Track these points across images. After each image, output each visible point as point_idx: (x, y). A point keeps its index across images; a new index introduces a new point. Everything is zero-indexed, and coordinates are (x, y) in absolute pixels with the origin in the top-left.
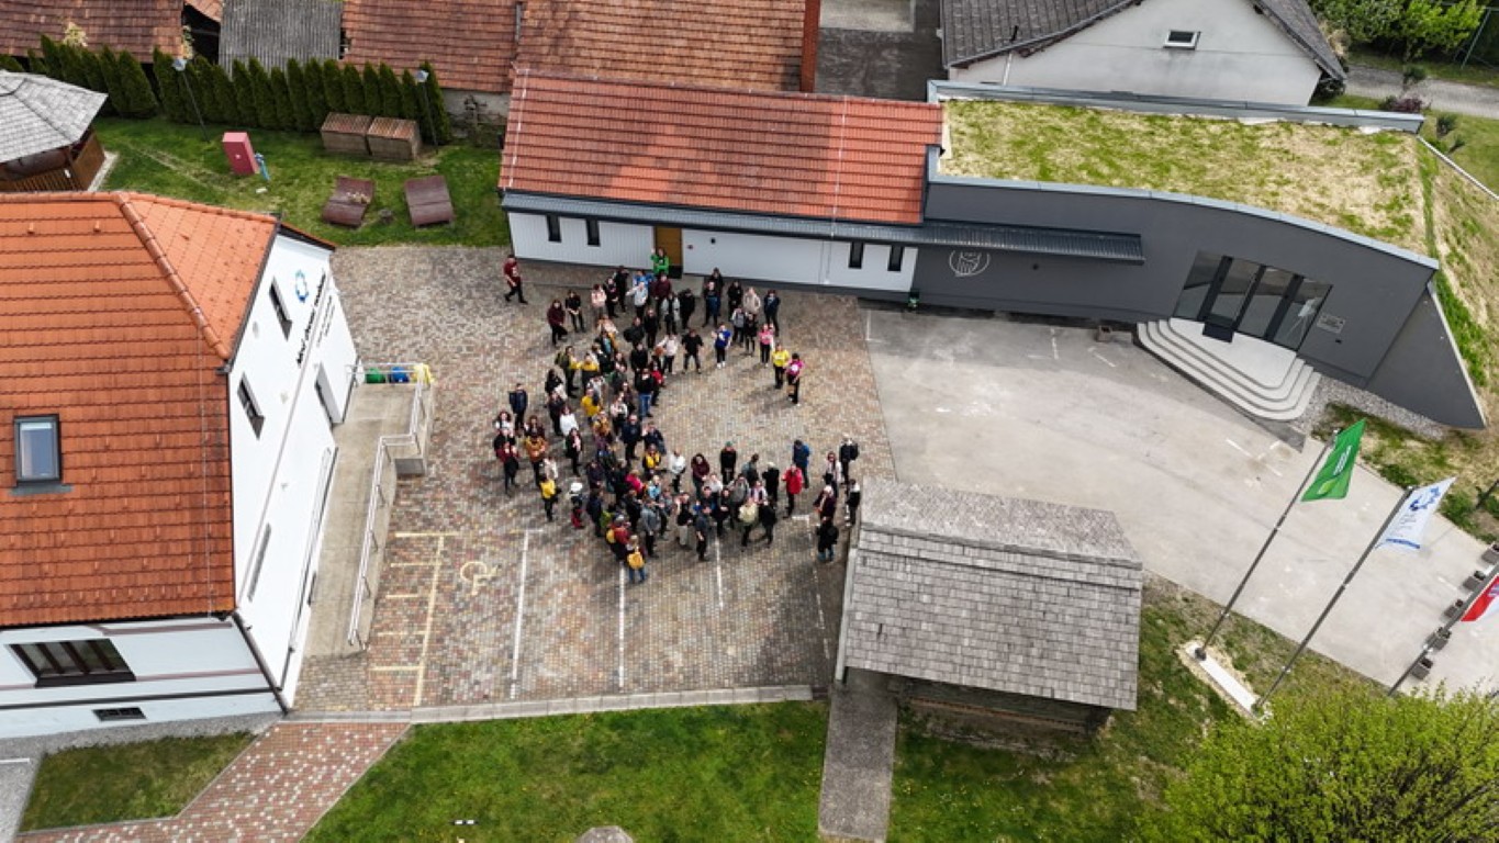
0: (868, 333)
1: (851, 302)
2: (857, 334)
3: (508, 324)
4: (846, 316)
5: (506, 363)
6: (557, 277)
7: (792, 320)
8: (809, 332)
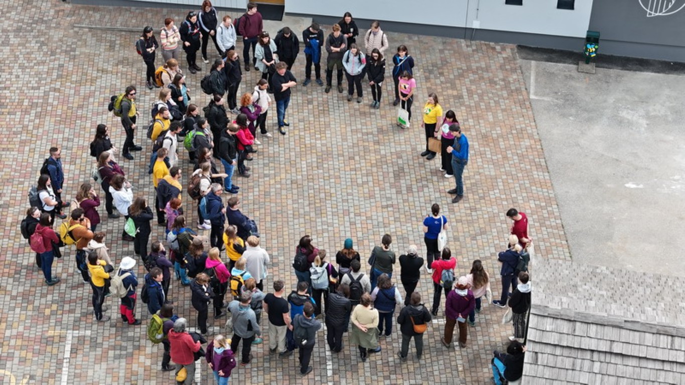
0: (532, 89)
1: (509, 50)
2: (518, 90)
3: (54, 76)
4: (502, 67)
5: (49, 123)
6: (120, 19)
7: (431, 72)
8: (453, 87)
